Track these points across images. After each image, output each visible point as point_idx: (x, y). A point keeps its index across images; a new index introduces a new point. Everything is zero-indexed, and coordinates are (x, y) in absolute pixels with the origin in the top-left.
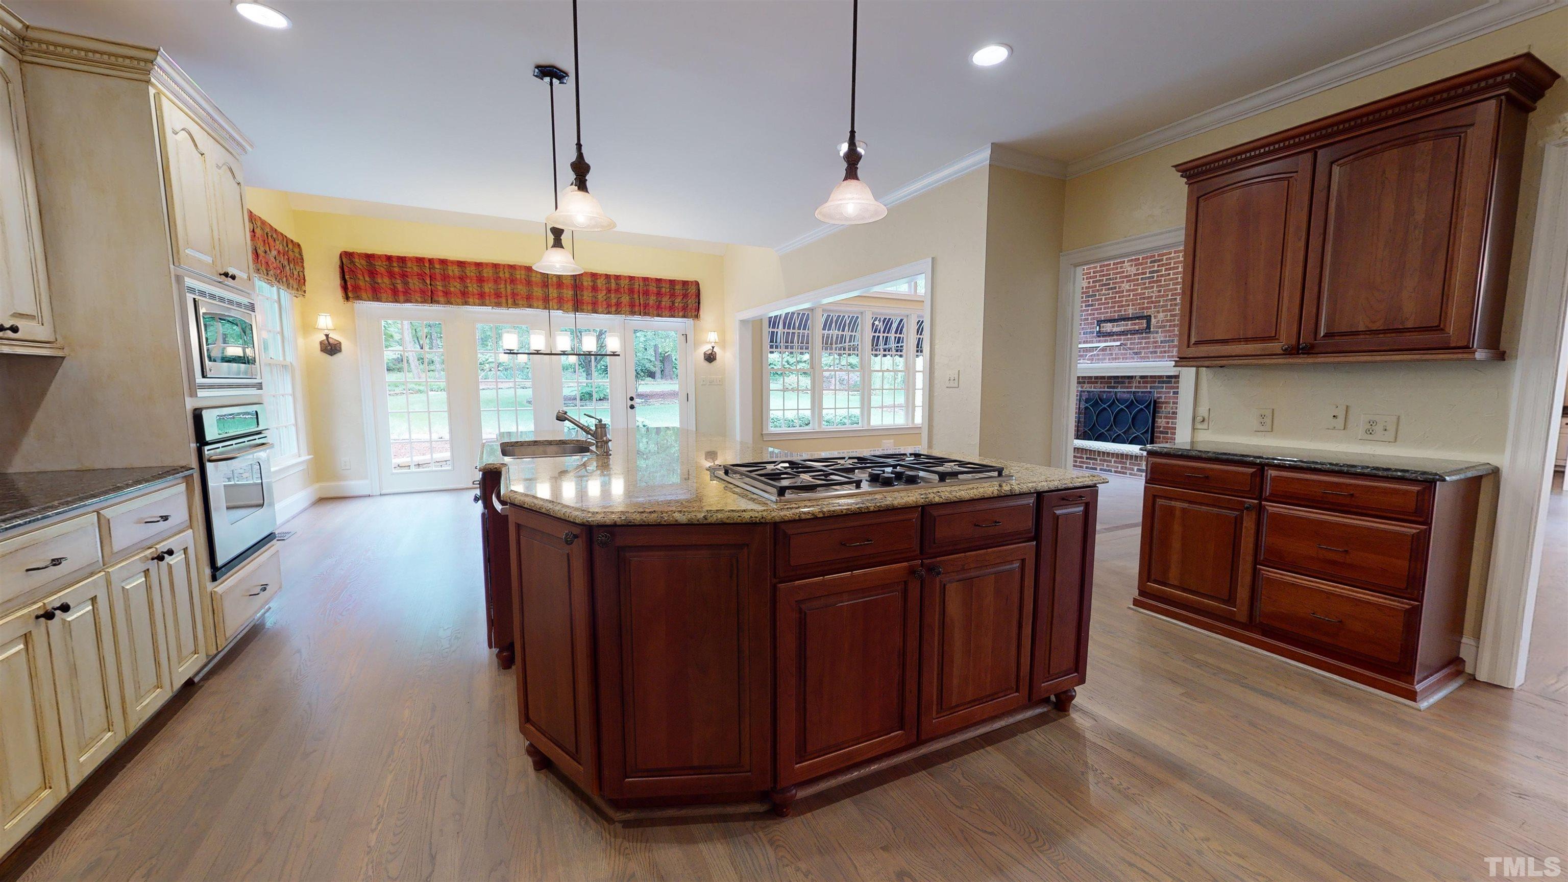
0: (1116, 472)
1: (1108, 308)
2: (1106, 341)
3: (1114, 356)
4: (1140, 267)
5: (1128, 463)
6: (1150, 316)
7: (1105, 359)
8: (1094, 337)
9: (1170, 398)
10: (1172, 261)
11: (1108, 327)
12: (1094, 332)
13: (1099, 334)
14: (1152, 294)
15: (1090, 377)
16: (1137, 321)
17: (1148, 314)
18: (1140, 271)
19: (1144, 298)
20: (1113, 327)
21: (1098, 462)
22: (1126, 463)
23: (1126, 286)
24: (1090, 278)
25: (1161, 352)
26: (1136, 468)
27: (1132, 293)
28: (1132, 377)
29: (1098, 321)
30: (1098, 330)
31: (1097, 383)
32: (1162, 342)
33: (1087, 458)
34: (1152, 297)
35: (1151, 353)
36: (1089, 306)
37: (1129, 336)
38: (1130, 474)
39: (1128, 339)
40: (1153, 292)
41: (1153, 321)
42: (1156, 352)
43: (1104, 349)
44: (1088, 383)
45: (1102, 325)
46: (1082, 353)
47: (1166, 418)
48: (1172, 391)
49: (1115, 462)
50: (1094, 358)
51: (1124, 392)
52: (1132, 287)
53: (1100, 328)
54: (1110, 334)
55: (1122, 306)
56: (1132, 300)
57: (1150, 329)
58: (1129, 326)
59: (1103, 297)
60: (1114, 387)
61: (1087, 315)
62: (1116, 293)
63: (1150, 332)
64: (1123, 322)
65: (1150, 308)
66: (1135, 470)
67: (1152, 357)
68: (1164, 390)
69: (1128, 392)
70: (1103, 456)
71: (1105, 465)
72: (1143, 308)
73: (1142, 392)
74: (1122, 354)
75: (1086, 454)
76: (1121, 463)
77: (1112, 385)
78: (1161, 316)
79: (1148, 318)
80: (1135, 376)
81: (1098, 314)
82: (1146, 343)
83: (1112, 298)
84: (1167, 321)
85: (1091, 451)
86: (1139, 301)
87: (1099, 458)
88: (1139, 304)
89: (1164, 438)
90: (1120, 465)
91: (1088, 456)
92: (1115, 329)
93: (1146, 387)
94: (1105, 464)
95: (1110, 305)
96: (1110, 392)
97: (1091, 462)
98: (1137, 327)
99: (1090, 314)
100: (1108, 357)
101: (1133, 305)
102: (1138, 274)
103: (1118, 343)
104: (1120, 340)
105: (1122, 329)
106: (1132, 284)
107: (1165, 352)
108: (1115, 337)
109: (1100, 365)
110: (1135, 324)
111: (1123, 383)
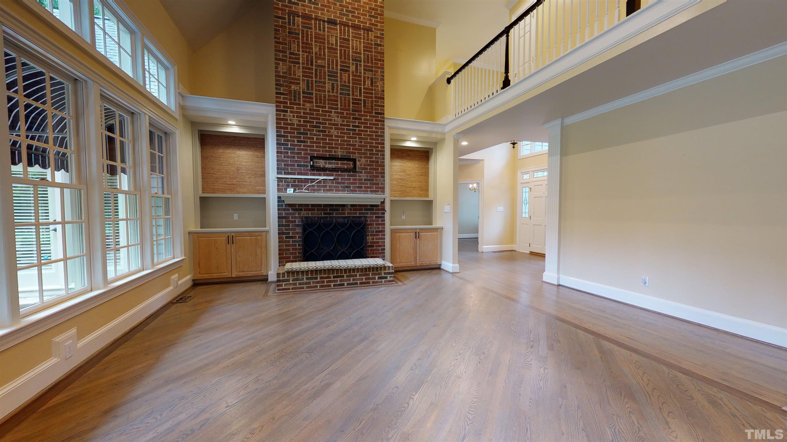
0: (361, 283)
1: (320, 147)
2: (320, 175)
3: (328, 188)
4: (345, 120)
5: (371, 274)
6: (355, 159)
7: (320, 190)
8: (307, 170)
9: (373, 221)
10: (369, 122)
11: (321, 163)
12: (308, 165)
13: (312, 168)
14: (355, 143)
15: (307, 205)
16: (346, 162)
17: (354, 158)
18: (345, 123)
19: (350, 145)
20: (325, 164)
21: (345, 278)
22: (369, 275)
23: (334, 132)
24: (301, 117)
25: (365, 187)
26: (377, 277)
27: (340, 139)
28: (344, 206)
29: (311, 157)
30: (312, 164)
31: (314, 210)
32: (365, 180)
33: (334, 277)
34: (355, 145)
35: (358, 187)
36: (301, 142)
37: (340, 173)
38: (373, 282)
39: (339, 175)
40: (356, 141)
41: (358, 163)
42: (361, 187)
43: (320, 182)
44: (305, 210)
45: (315, 161)
46: (297, 183)
47: (372, 235)
48: (374, 216)
49: (360, 275)
50: (310, 188)
51: (339, 217)
52: (339, 134)
53: (313, 163)
54: (323, 170)
55: (333, 148)
56: (340, 144)
57: (356, 169)
58: (339, 164)
59: (315, 137)
60: (329, 214)
61: (300, 149)
62: (327, 136)
63: (355, 172)
64: (334, 161)
65: (355, 153)
66: (377, 279)
67: (359, 191)
68: (369, 215)
69: (342, 217)
70: (350, 272)
71: (351, 280)
72: (350, 153)
73: (353, 217)
74: (335, 187)
75: (333, 273)
76: (365, 275)
77: (328, 211)
78: (363, 160)
79: (354, 161)
80: (347, 205)
81: (310, 150)
82: (354, 180)
83: (322, 139)
84: (368, 165)
85: (337, 270)
86: (346, 146)
87: (345, 275)
88: (346, 148)
89: (371, 250)
90: (364, 277)
91: (335, 275)
92: (327, 166)
93: (356, 213)
94: (351, 278)
95: (321, 145)
96: (326, 217)
97: (339, 279)
98: (346, 167)
99: (303, 150)
100: (322, 189)
101: (341, 148)
102: (344, 125)
103: (332, 178)
104: (332, 175)
105: (334, 166)
106: (340, 131)
107: (368, 187)
108: (328, 172)
109: (316, 194)
110: (344, 164)
111: (338, 210)
